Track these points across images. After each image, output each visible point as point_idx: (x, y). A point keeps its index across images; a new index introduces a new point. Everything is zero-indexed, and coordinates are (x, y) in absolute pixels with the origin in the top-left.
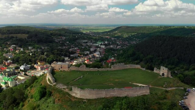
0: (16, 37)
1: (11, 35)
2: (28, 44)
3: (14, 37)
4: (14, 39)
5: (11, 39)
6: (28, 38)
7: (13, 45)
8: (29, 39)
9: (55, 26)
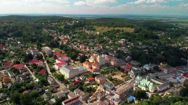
0: (123, 31)
1: (116, 29)
2: (136, 38)
3: (120, 31)
4: (121, 33)
5: (117, 32)
6: (135, 32)
7: (122, 39)
8: (136, 34)
9: (134, 17)
